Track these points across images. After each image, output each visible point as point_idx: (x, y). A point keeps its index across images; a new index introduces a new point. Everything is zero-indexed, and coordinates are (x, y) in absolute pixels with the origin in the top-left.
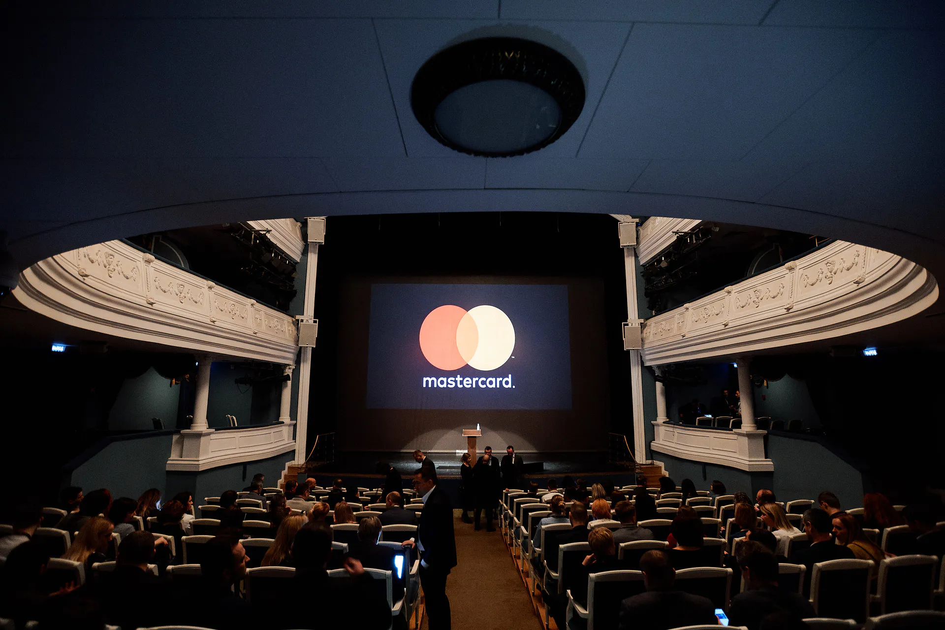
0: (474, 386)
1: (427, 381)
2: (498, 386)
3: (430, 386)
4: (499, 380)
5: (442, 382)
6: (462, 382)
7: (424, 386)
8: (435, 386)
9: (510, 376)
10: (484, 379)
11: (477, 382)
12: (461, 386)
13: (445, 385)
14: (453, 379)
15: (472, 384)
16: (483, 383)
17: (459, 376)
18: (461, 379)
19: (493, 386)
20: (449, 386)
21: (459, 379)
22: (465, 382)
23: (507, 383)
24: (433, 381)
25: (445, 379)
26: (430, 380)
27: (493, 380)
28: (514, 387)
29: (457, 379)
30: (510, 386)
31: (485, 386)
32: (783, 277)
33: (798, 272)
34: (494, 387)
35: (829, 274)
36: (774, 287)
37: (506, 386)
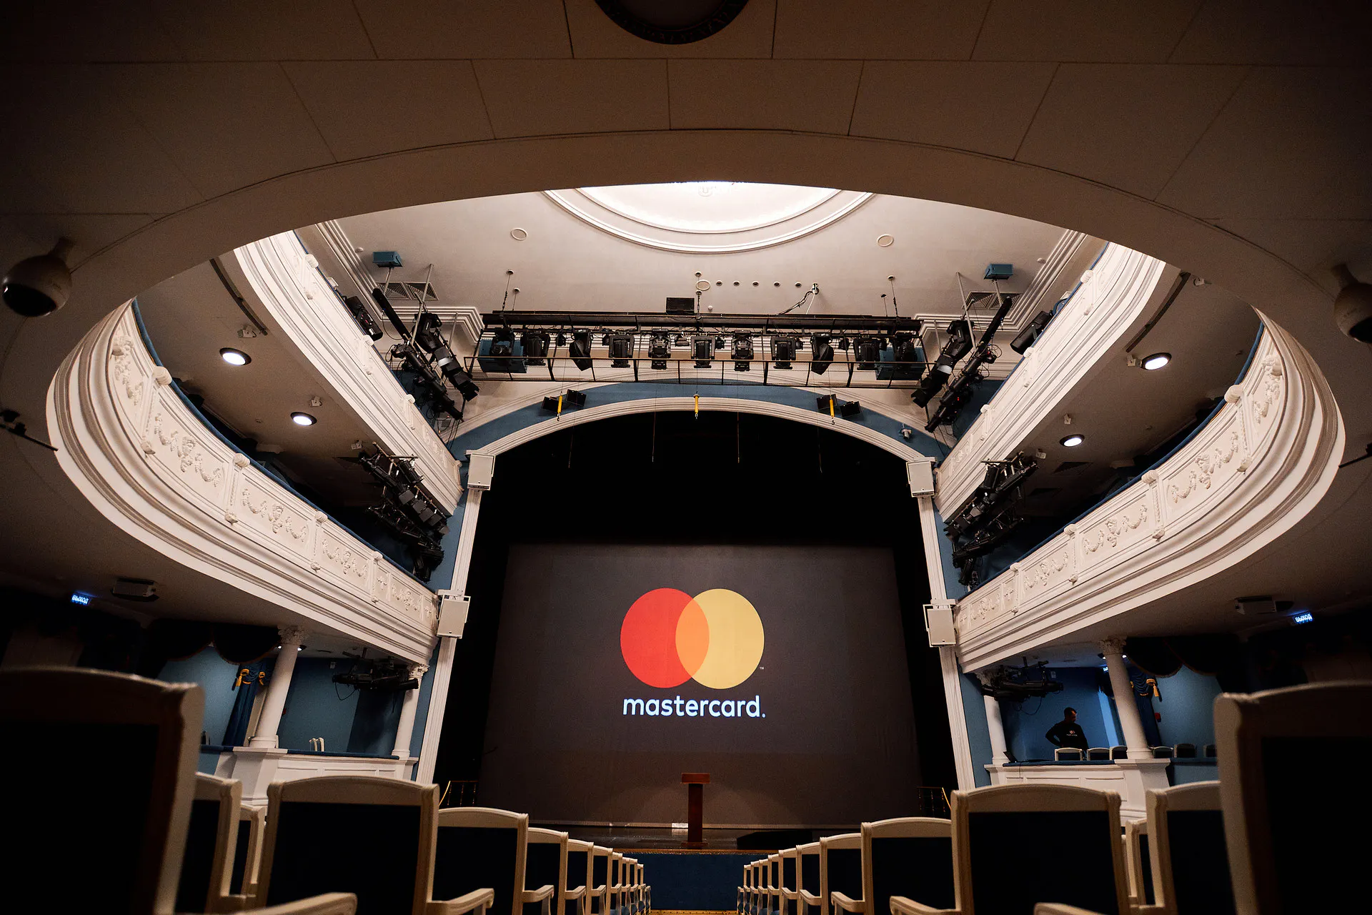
0: (702, 714)
1: (630, 705)
2: (739, 715)
3: (633, 713)
4: (740, 704)
5: (652, 707)
6: (683, 708)
7: (625, 713)
8: (642, 713)
9: (757, 697)
10: (718, 703)
11: (706, 707)
12: (682, 714)
13: (656, 712)
14: (670, 702)
15: (698, 711)
16: (716, 708)
17: (678, 697)
18: (682, 702)
19: (732, 713)
20: (663, 713)
21: (678, 702)
22: (688, 708)
23: (753, 709)
24: (638, 706)
25: (657, 703)
26: (634, 703)
27: (732, 704)
28: (764, 716)
29: (675, 702)
30: (757, 714)
31: (718, 714)
32: (1143, 495)
33: (1161, 485)
34: (733, 715)
35: (1204, 476)
36: (1133, 514)
37: (752, 715)
